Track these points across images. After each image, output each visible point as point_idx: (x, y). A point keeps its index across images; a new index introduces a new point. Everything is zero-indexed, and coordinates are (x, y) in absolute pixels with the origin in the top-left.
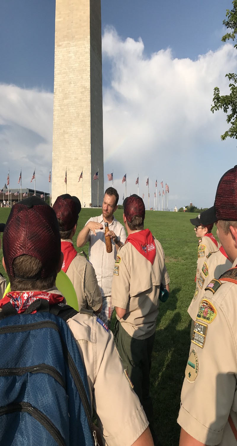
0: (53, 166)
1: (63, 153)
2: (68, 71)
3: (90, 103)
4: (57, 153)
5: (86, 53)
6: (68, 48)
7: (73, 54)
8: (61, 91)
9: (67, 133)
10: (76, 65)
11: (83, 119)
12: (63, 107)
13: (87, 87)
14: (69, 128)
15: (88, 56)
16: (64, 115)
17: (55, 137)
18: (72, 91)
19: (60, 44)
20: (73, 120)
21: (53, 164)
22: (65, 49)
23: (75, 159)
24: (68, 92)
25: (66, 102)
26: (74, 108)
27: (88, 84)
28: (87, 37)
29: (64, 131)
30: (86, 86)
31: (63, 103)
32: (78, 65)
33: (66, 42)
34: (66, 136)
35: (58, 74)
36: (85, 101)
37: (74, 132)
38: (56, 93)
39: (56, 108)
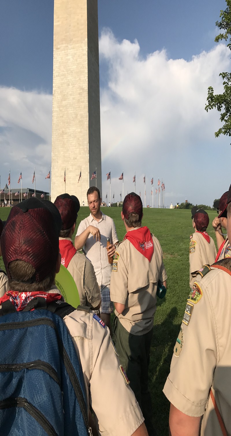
0: (52, 166)
1: (62, 153)
2: (66, 72)
3: (87, 103)
4: (56, 153)
5: (84, 55)
6: (66, 51)
7: (71, 57)
8: (59, 92)
9: (66, 134)
10: (74, 67)
11: (81, 119)
12: (61, 109)
13: (85, 89)
14: (67, 129)
15: (86, 58)
16: (63, 116)
17: (54, 137)
18: (70, 93)
19: (59, 47)
20: (72, 120)
21: (52, 164)
22: (63, 52)
23: (73, 159)
24: (66, 93)
25: (64, 103)
26: (72, 109)
27: (85, 86)
28: (84, 40)
29: (63, 132)
30: (83, 87)
31: (62, 104)
32: (76, 67)
33: (64, 45)
34: (65, 136)
35: (56, 76)
36: (83, 102)
37: (72, 133)
38: (55, 95)
39: (55, 109)
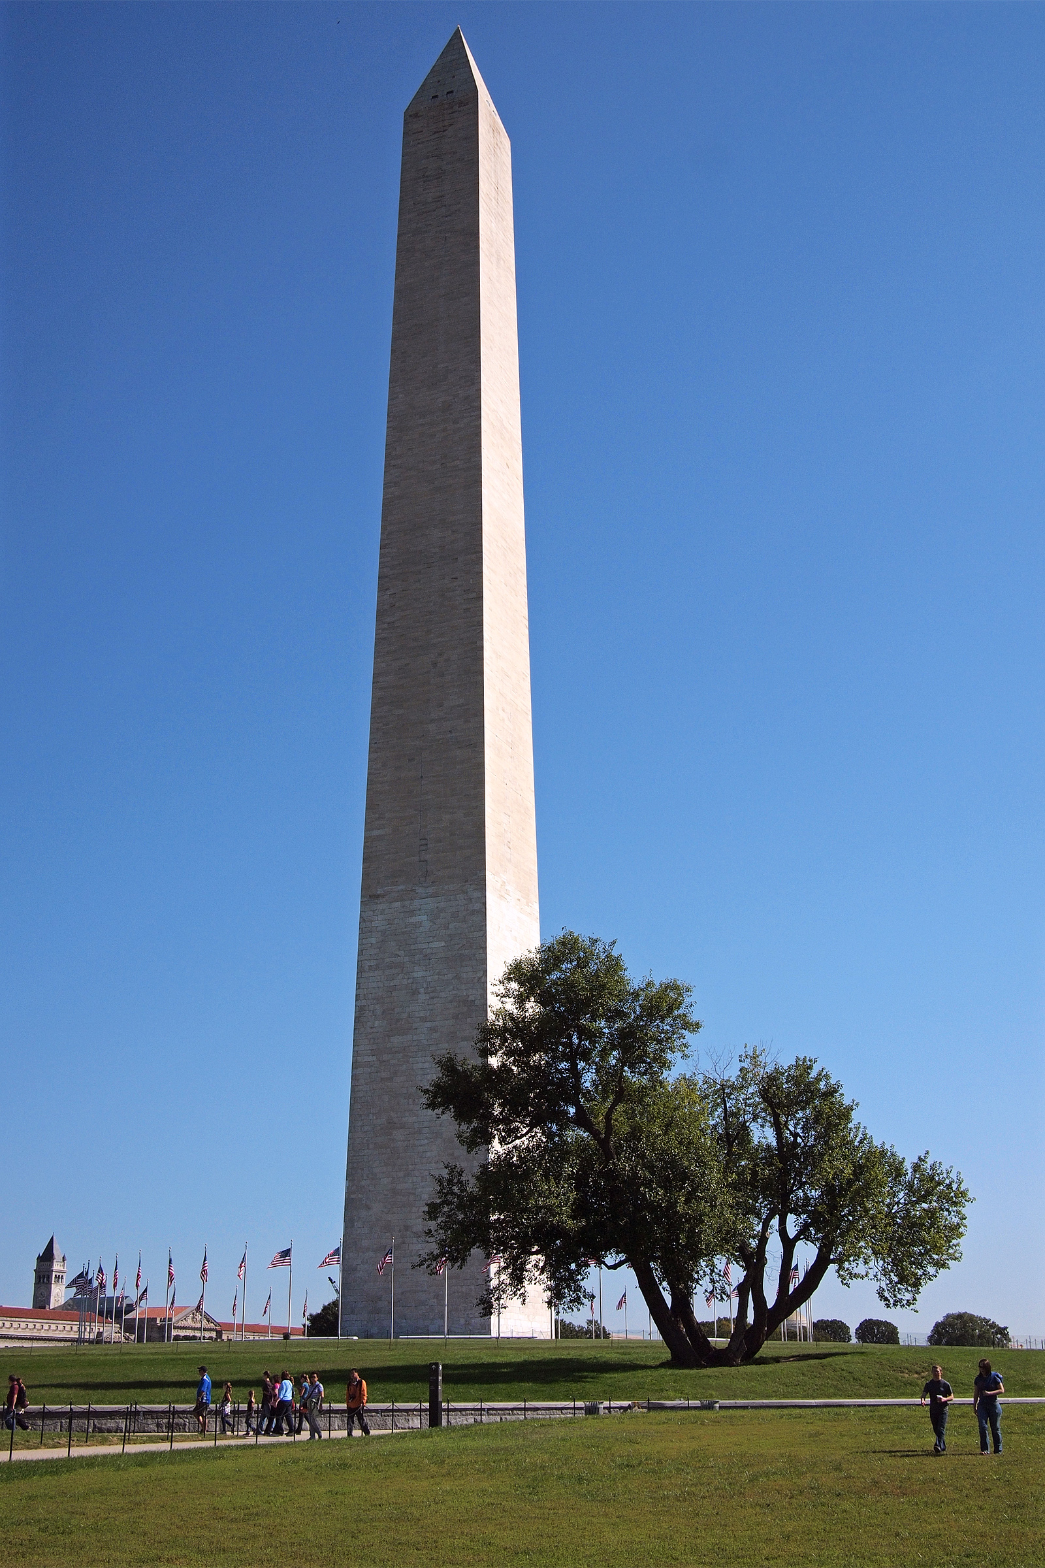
10: (433, 945)
22: (398, 904)
